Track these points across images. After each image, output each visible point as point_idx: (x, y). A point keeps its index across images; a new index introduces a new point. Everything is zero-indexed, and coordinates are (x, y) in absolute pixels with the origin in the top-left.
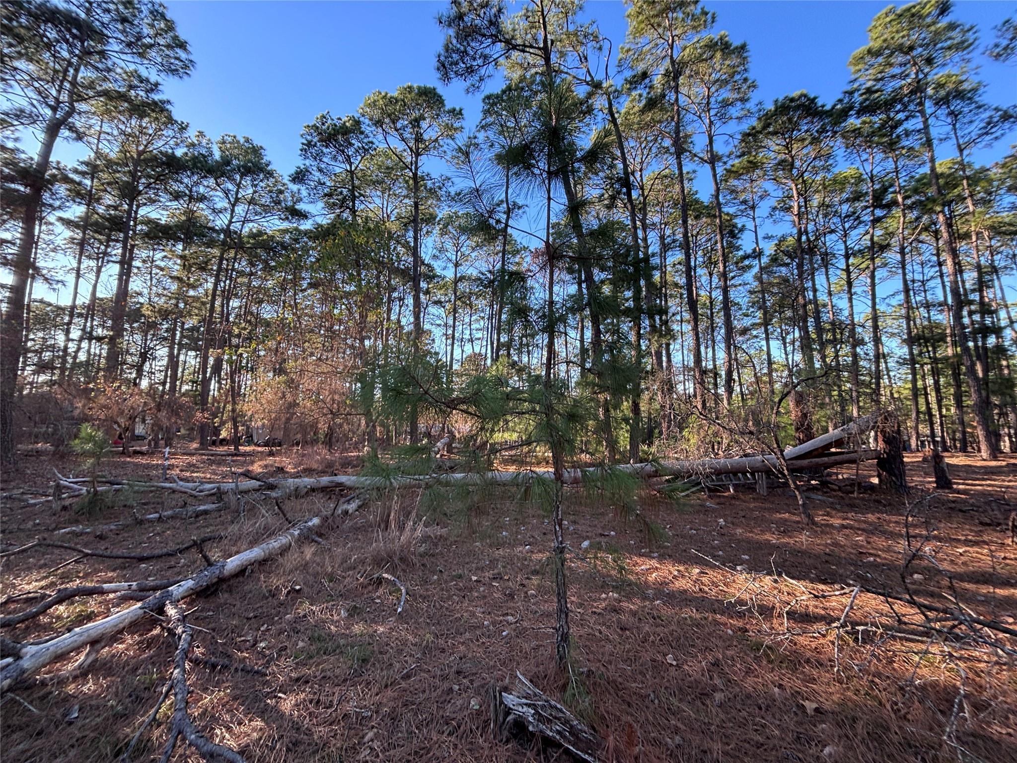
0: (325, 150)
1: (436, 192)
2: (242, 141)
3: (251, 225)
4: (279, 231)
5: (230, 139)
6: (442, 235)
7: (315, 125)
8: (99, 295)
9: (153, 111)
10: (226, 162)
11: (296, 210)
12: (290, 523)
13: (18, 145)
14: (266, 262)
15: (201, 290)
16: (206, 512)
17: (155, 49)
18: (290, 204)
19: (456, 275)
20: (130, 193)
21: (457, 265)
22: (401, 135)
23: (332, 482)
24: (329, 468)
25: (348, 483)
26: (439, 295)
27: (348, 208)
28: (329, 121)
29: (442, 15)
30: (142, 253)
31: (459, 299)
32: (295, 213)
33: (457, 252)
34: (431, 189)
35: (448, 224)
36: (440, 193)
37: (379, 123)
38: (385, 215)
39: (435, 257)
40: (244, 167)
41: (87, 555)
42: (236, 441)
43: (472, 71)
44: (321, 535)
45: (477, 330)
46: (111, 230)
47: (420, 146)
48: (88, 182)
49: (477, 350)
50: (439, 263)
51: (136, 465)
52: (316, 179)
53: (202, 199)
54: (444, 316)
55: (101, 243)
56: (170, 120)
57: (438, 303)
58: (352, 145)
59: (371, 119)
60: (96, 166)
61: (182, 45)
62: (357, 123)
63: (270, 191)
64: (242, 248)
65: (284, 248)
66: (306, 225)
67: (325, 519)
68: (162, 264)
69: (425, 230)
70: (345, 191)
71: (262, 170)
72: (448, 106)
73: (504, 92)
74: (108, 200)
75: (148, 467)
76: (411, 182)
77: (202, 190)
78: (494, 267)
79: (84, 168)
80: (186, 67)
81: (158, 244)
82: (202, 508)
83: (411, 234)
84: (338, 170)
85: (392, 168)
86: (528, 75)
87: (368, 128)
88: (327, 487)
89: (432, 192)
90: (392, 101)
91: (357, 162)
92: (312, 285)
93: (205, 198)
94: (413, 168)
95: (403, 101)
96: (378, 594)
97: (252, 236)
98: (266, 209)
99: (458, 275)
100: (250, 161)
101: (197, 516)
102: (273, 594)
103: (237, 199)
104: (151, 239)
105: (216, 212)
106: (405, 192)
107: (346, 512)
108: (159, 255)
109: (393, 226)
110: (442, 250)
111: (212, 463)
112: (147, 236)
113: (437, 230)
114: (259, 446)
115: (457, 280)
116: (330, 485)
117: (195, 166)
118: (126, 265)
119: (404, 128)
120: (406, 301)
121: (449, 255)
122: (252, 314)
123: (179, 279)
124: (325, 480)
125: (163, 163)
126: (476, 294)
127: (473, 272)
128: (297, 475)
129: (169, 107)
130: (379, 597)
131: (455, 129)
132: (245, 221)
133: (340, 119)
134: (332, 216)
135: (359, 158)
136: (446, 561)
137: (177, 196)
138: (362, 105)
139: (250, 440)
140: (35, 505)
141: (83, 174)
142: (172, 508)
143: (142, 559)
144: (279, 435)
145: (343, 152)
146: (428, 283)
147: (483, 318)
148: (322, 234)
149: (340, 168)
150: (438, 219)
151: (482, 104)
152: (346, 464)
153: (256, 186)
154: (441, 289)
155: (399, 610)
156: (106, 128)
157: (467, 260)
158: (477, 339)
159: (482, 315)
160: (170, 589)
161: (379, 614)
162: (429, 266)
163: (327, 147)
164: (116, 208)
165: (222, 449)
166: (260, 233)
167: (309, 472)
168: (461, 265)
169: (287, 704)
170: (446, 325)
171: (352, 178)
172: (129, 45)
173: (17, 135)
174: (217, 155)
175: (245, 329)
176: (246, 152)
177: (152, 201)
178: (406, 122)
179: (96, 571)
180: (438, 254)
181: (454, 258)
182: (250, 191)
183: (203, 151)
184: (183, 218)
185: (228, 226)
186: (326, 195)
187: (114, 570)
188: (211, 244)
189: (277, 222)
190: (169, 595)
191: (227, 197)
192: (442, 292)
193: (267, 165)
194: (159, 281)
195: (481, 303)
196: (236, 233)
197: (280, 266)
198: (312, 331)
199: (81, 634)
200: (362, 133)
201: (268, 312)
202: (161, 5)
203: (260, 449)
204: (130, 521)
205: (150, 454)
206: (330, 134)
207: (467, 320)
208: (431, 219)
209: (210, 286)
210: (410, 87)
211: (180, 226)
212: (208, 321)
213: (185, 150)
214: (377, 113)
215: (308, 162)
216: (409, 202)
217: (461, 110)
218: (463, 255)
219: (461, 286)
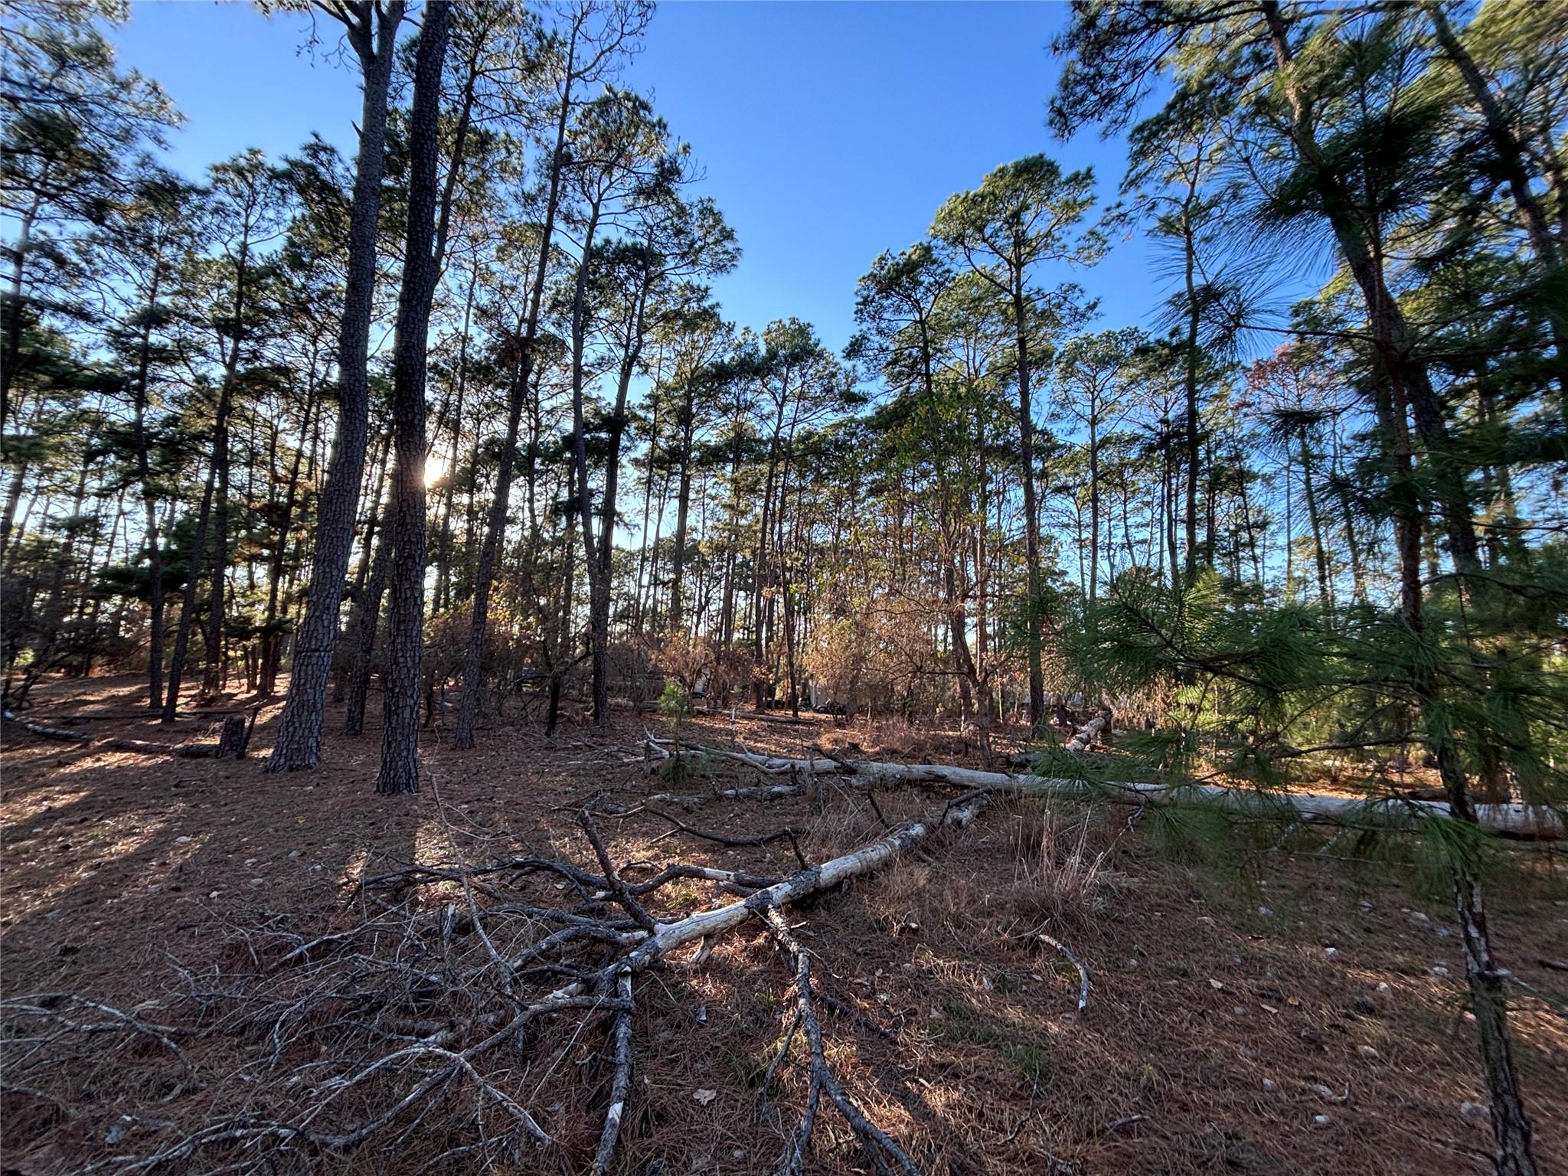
0: (886, 303)
1: (1052, 314)
2: (787, 323)
3: (801, 426)
4: (831, 426)
5: (775, 326)
6: (1064, 378)
7: (871, 274)
8: (661, 536)
9: (704, 320)
10: (772, 354)
11: (853, 394)
12: (887, 827)
13: (601, 394)
14: (817, 469)
15: (750, 517)
16: (780, 795)
17: (705, 251)
18: (843, 388)
19: (1093, 439)
20: (685, 418)
21: (1094, 422)
22: (992, 246)
23: (929, 773)
24: (917, 752)
25: (952, 777)
26: (1064, 477)
27: (919, 374)
28: (890, 262)
29: (1059, 38)
30: (695, 483)
31: (1101, 478)
32: (853, 399)
33: (1093, 401)
34: (1043, 312)
35: (1075, 359)
36: (1058, 313)
37: (959, 240)
38: (972, 371)
39: (1054, 417)
40: (791, 355)
41: (682, 829)
42: (791, 703)
43: (1112, 100)
44: (929, 852)
45: (1137, 526)
46: (670, 462)
47: (1023, 250)
48: (651, 416)
49: (1140, 561)
50: (1063, 425)
51: (701, 727)
52: (876, 345)
53: (750, 406)
54: (1075, 510)
55: (662, 478)
56: (719, 325)
57: (1063, 489)
58: (921, 283)
59: (946, 239)
60: (658, 397)
61: (728, 235)
62: (928, 250)
63: (820, 378)
64: (791, 457)
65: (838, 447)
66: (867, 411)
67: (931, 828)
68: (713, 492)
69: (1034, 378)
70: (915, 352)
71: (811, 353)
72: (1065, 173)
73: (1171, 107)
74: (668, 431)
75: (712, 730)
76: (1011, 310)
77: (749, 396)
78: (1166, 412)
79: (647, 402)
80: (734, 257)
81: (710, 470)
82: (776, 789)
83: (1015, 389)
84: (903, 325)
85: (980, 299)
86: (1223, 57)
87: (944, 252)
88: (923, 780)
89: (1046, 316)
90: (976, 201)
91: (929, 306)
92: (872, 492)
93: (752, 405)
94: (1014, 288)
95: (993, 193)
96: (1036, 966)
97: (802, 440)
98: (817, 402)
99: (1098, 439)
100: (797, 346)
101: (772, 800)
102: (883, 926)
103: (784, 398)
104: (703, 465)
105: (764, 418)
106: (1001, 328)
107: (958, 823)
108: (710, 482)
109: (987, 384)
110: (1066, 403)
111: (773, 731)
112: (701, 462)
113: (1056, 372)
114: (818, 711)
115: (1095, 448)
116: (926, 776)
117: (742, 370)
118: (683, 498)
119: (996, 233)
120: (1007, 495)
121: (1078, 408)
122: (803, 539)
123: (731, 507)
124: (919, 769)
125: (714, 376)
126: (1132, 465)
127: (1127, 429)
128: (878, 757)
129: (717, 310)
130: (1038, 972)
131: (1081, 205)
132: (795, 422)
133: (903, 253)
134: (898, 391)
135: (932, 298)
136: (1147, 937)
137: (725, 410)
138: (932, 224)
139: (807, 706)
140: (628, 764)
141: (647, 408)
142: (746, 785)
143: (730, 845)
144: (843, 699)
145: (909, 297)
146: (1044, 461)
147: (1147, 504)
148: (886, 419)
149: (905, 321)
150: (1057, 354)
151: (1130, 145)
152: (942, 748)
153: (804, 375)
154: (1066, 466)
155: (1082, 1004)
156: (665, 354)
157: (1112, 411)
158: (1138, 542)
159: (1148, 499)
160: (769, 889)
161: (1046, 1001)
162: (1043, 432)
163: (887, 298)
164: (674, 437)
165: (778, 714)
166: (810, 435)
167: (893, 754)
168: (1102, 420)
169: (937, 1099)
170: (1079, 525)
171: (924, 330)
172: (683, 256)
173: (599, 383)
174: (763, 351)
175: (797, 559)
176: (793, 336)
177: (704, 422)
178: (999, 224)
179: (691, 850)
180: (1058, 410)
181: (1088, 411)
182: (799, 383)
183: (749, 350)
184: (732, 434)
185: (776, 433)
186: (889, 364)
187: (705, 852)
188: (759, 459)
189: (830, 416)
190: (768, 897)
191: (775, 398)
192: (1068, 471)
193: (817, 345)
194: (713, 513)
195: (1144, 479)
196: (784, 440)
197: (834, 472)
198: (875, 556)
199: (697, 922)
200: (934, 262)
201: (822, 535)
202: (709, 200)
203: (823, 716)
204: (710, 795)
205: (712, 714)
206: (891, 279)
207: (1117, 510)
208: (1045, 358)
209: (759, 510)
210: (1001, 170)
211: (728, 445)
212: (759, 554)
213: (732, 354)
214: (954, 227)
215: (864, 326)
216: (1009, 342)
217: (1089, 170)
218: (1104, 403)
219: (1103, 456)
